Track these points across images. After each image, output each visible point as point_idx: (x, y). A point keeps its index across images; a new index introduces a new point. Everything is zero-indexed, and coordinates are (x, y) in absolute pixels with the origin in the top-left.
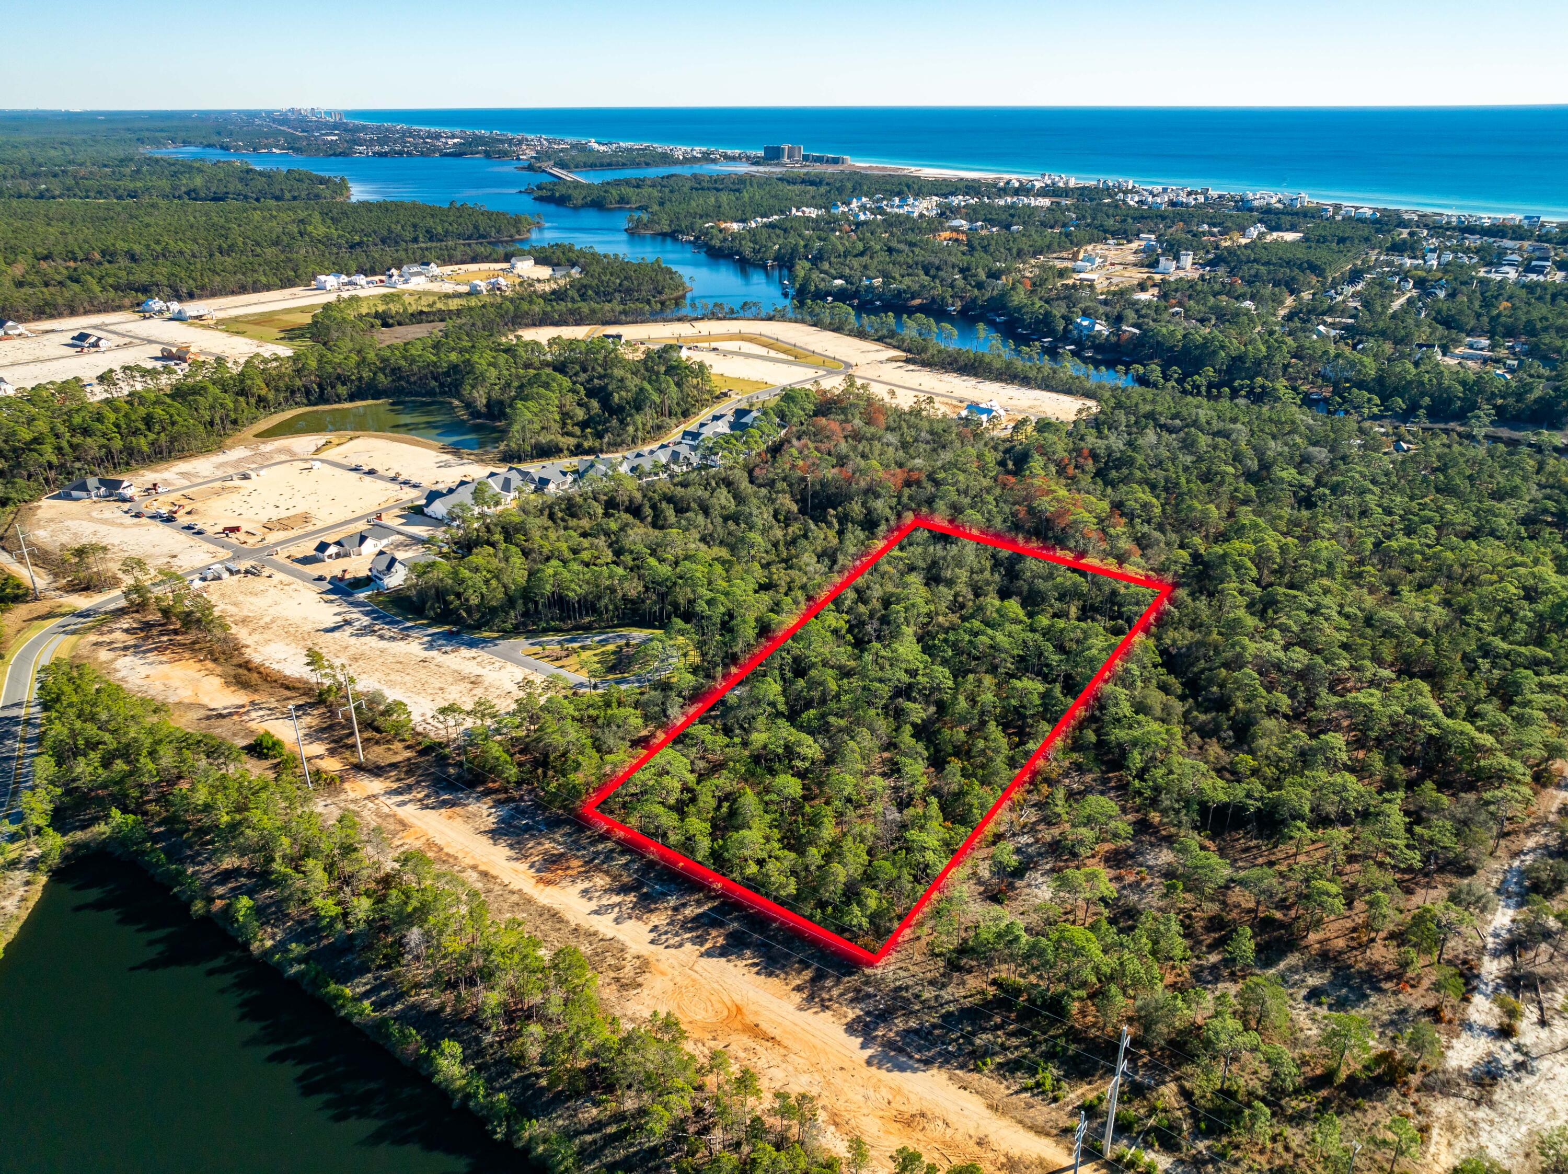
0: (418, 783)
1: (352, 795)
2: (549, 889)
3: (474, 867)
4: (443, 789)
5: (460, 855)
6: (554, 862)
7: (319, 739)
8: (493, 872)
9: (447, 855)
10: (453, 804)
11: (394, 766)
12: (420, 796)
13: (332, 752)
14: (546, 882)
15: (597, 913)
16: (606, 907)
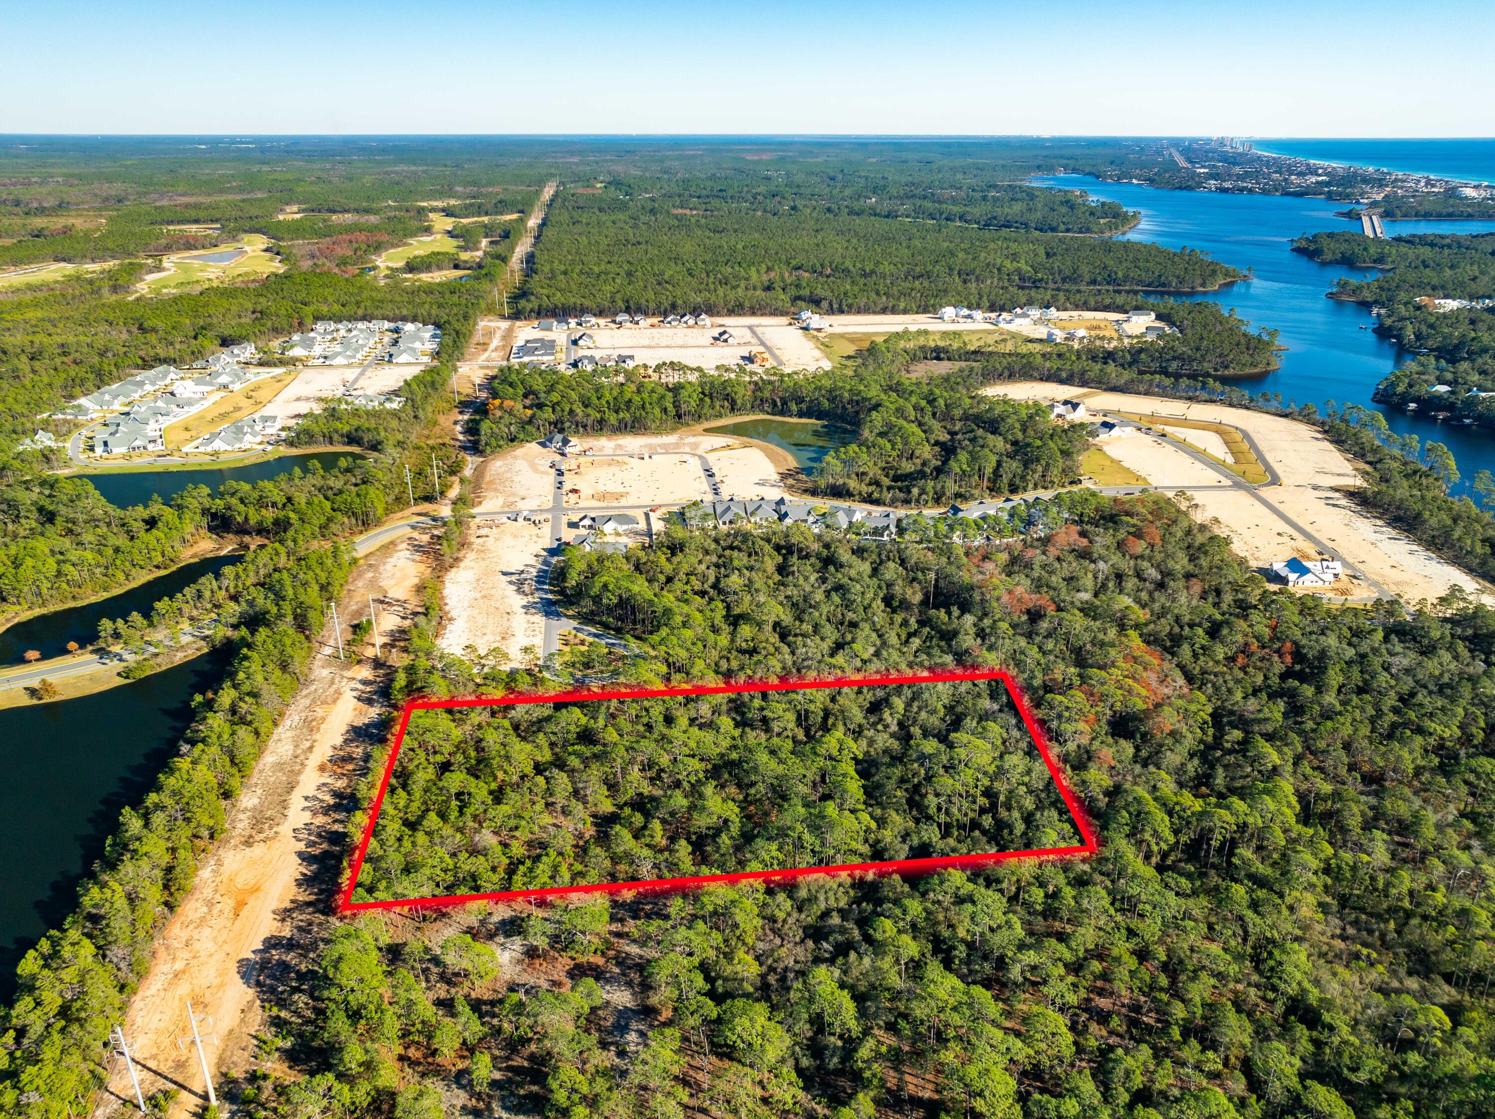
14: (322, 768)
15: (306, 798)
16: (315, 798)
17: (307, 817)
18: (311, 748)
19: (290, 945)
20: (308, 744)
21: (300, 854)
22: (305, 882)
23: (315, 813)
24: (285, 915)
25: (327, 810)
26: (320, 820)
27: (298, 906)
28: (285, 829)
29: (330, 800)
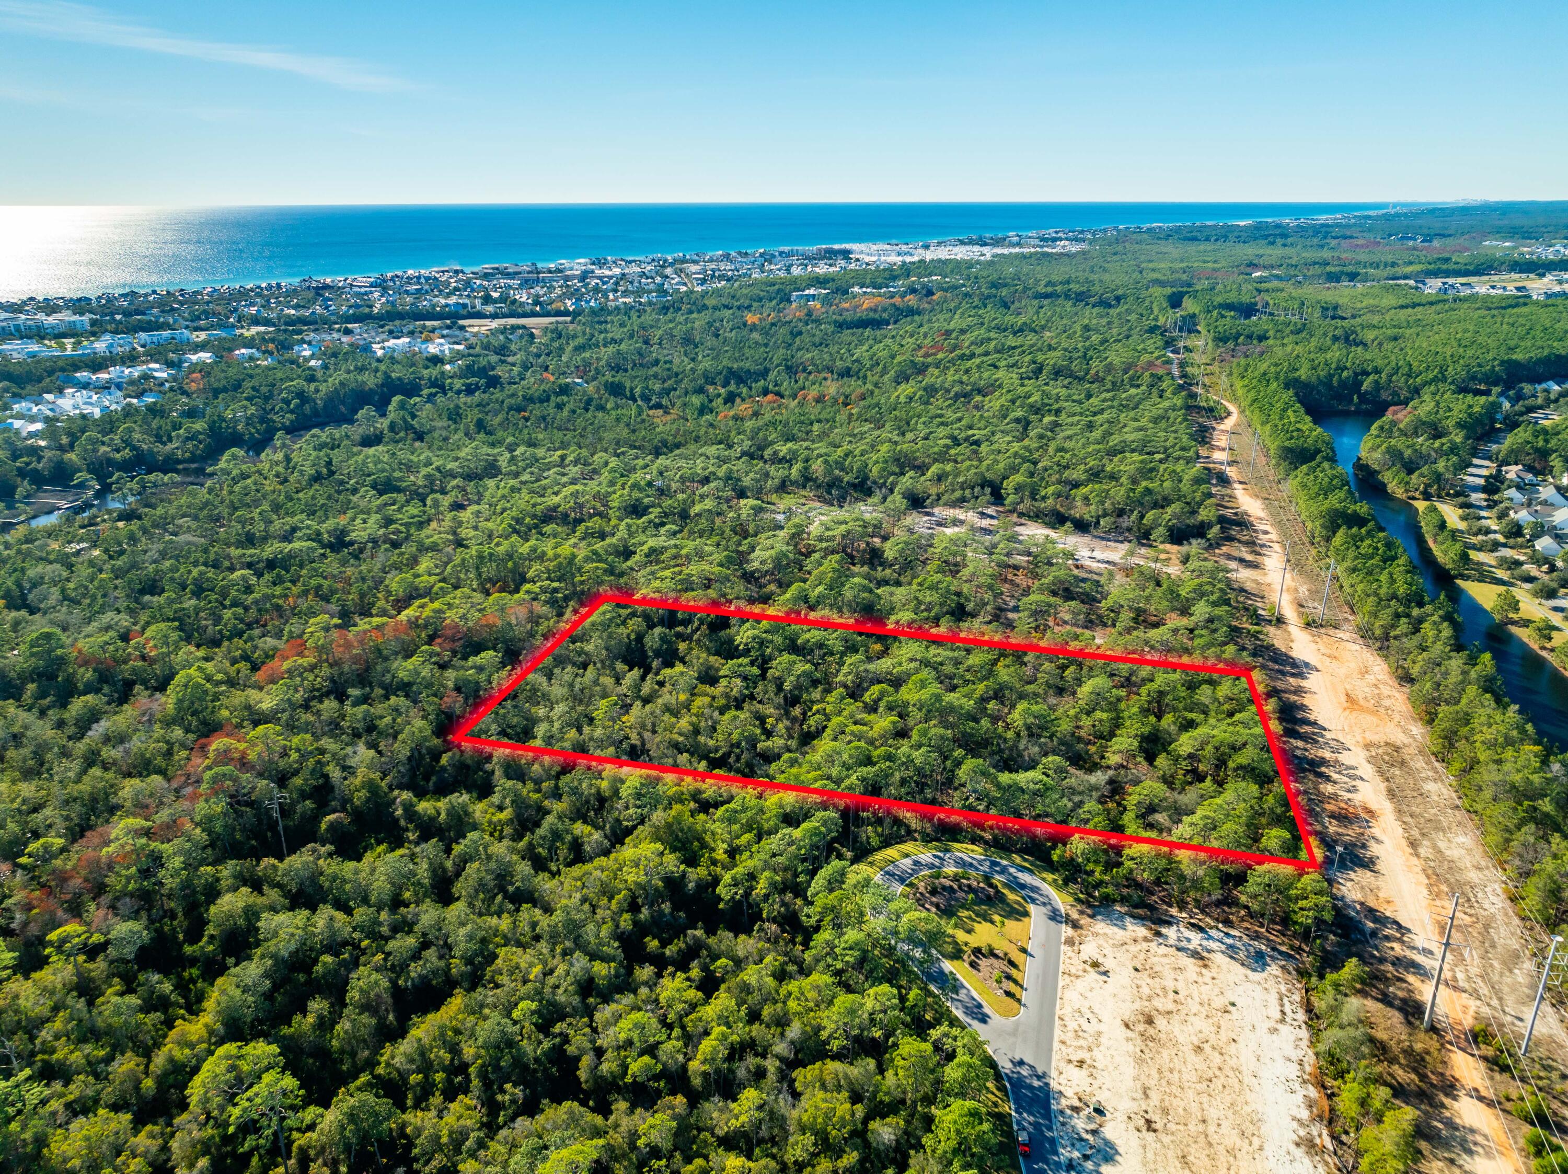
0: (1382, 960)
1: (1473, 1004)
2: (1373, 806)
3: (1417, 855)
4: (1362, 932)
5: (1418, 869)
6: (1346, 817)
7: (1451, 1125)
8: (1404, 843)
9: (1428, 877)
10: (1371, 912)
11: (1386, 1000)
12: (1396, 945)
13: (1450, 1087)
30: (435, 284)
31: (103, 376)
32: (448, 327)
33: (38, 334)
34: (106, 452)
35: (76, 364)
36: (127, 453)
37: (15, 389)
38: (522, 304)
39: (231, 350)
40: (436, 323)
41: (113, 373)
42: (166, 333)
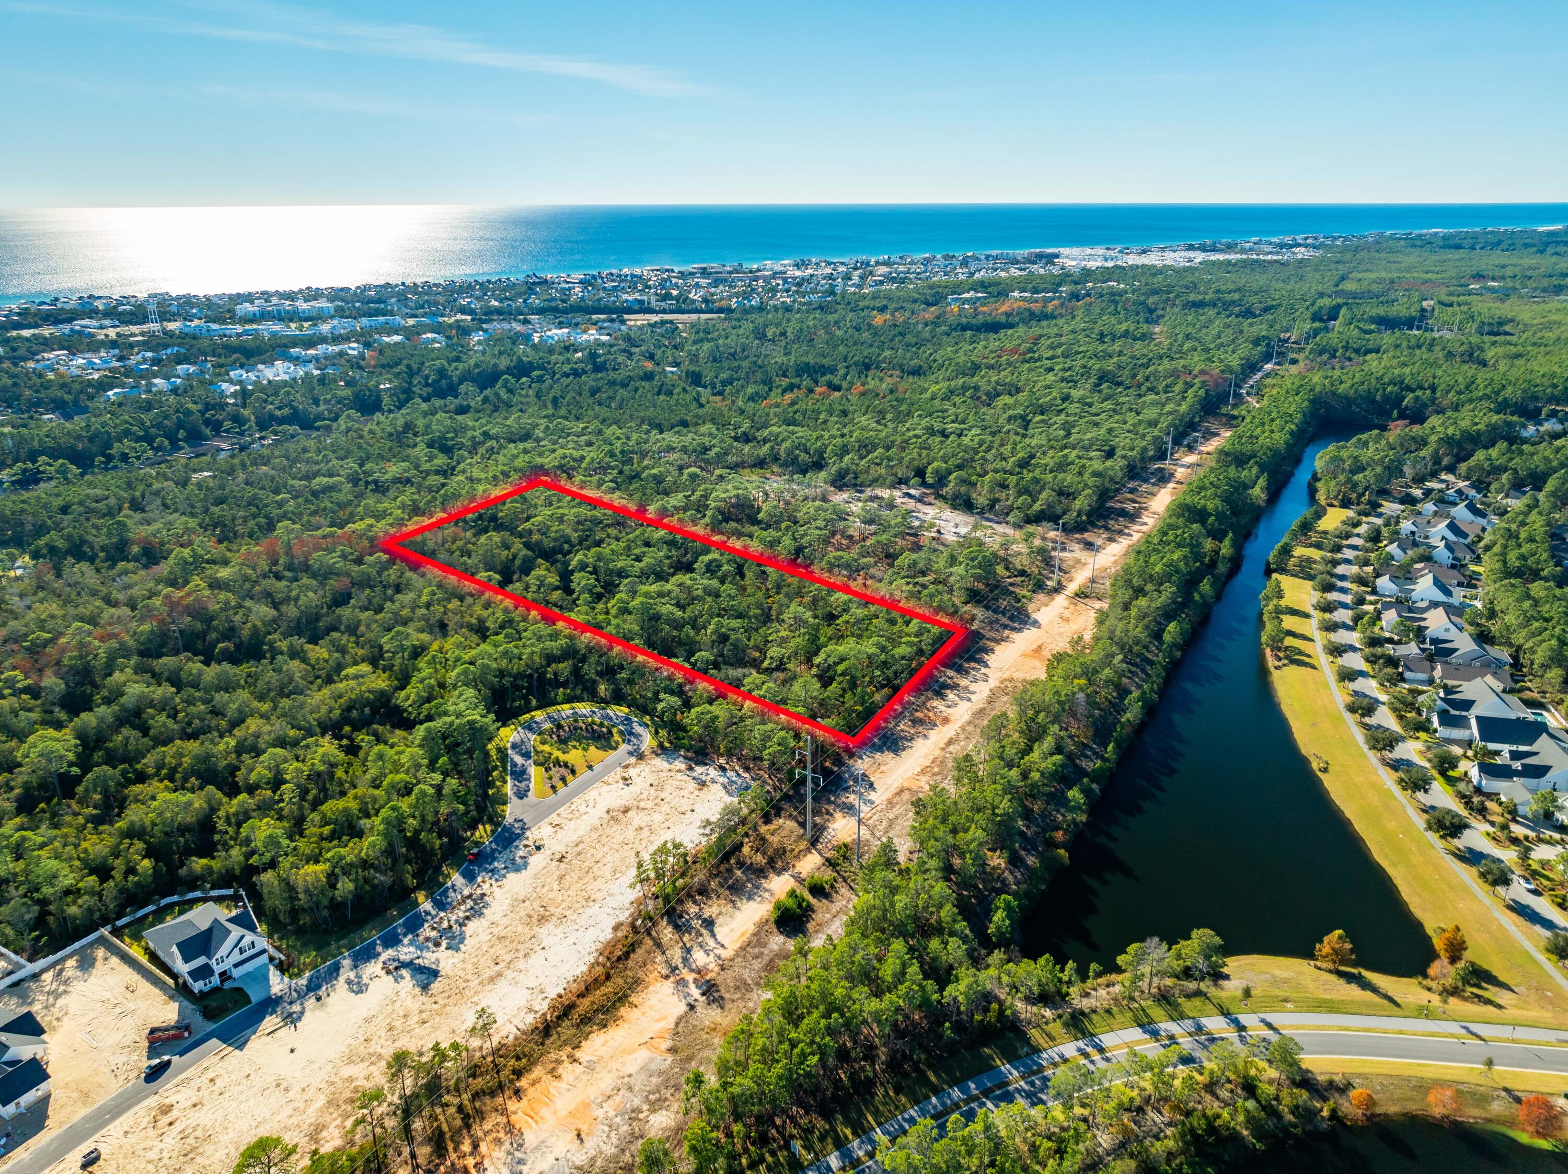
14: (946, 720)
15: (969, 700)
16: (961, 698)
17: (973, 687)
18: (950, 742)
19: (1005, 627)
20: (951, 748)
21: (987, 666)
22: (988, 651)
23: (967, 688)
24: (1004, 639)
25: (955, 687)
26: (964, 682)
27: (997, 642)
28: (993, 683)
29: (951, 695)
30: (635, 281)
31: (311, 352)
32: (612, 321)
33: (292, 316)
34: (270, 411)
35: (295, 342)
36: (286, 411)
37: (243, 360)
38: (693, 301)
39: (419, 334)
40: (602, 316)
41: (321, 349)
42: (381, 319)
